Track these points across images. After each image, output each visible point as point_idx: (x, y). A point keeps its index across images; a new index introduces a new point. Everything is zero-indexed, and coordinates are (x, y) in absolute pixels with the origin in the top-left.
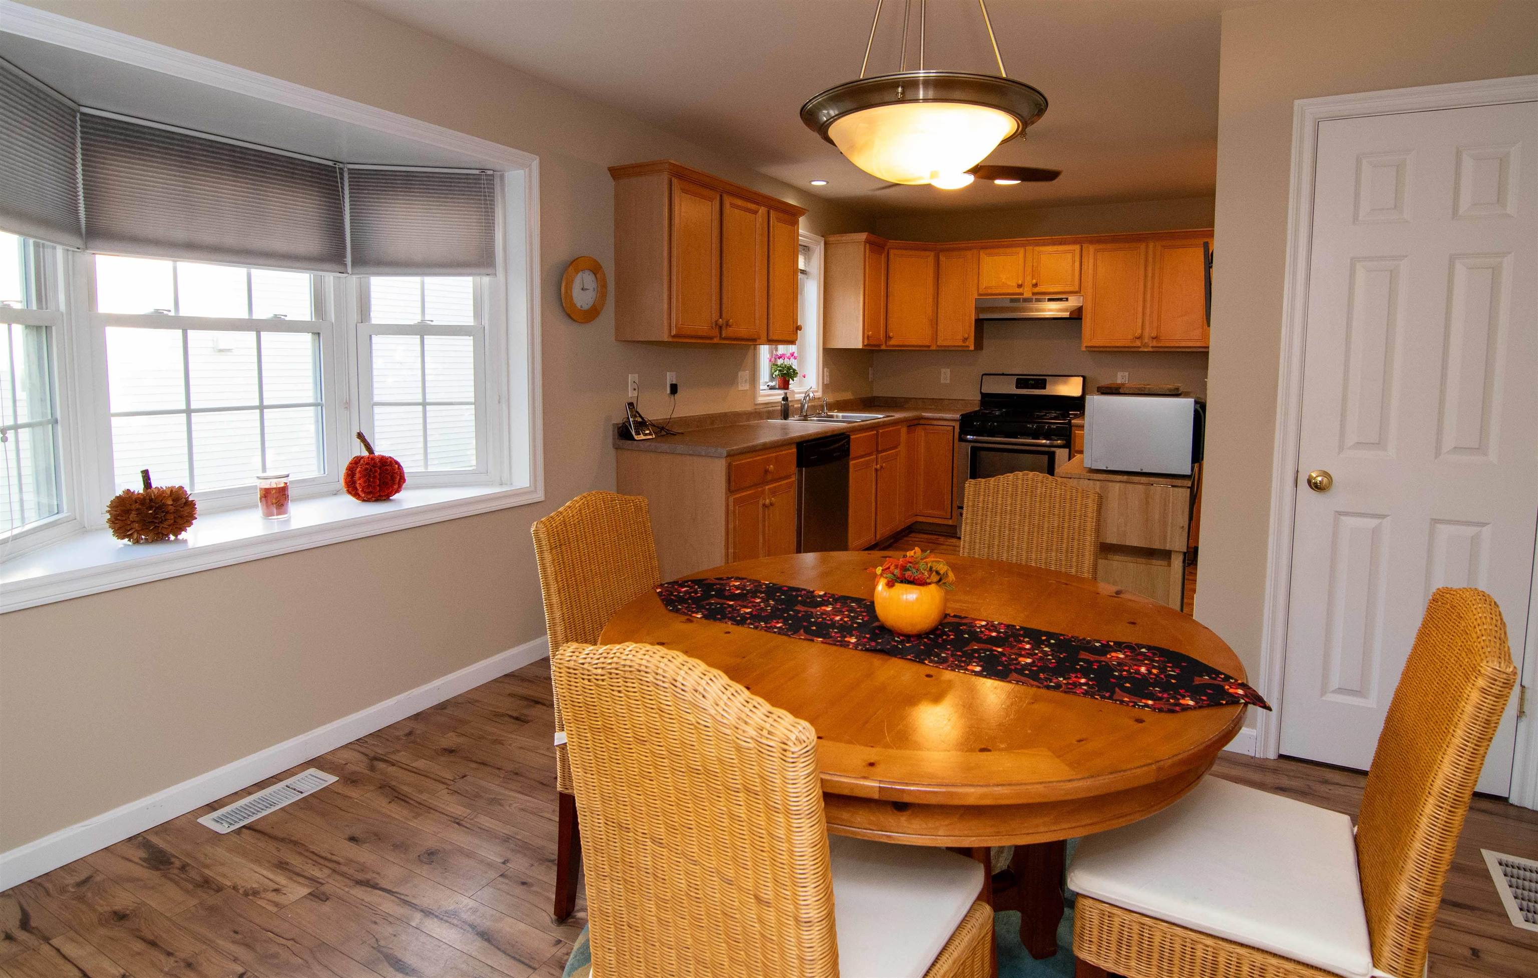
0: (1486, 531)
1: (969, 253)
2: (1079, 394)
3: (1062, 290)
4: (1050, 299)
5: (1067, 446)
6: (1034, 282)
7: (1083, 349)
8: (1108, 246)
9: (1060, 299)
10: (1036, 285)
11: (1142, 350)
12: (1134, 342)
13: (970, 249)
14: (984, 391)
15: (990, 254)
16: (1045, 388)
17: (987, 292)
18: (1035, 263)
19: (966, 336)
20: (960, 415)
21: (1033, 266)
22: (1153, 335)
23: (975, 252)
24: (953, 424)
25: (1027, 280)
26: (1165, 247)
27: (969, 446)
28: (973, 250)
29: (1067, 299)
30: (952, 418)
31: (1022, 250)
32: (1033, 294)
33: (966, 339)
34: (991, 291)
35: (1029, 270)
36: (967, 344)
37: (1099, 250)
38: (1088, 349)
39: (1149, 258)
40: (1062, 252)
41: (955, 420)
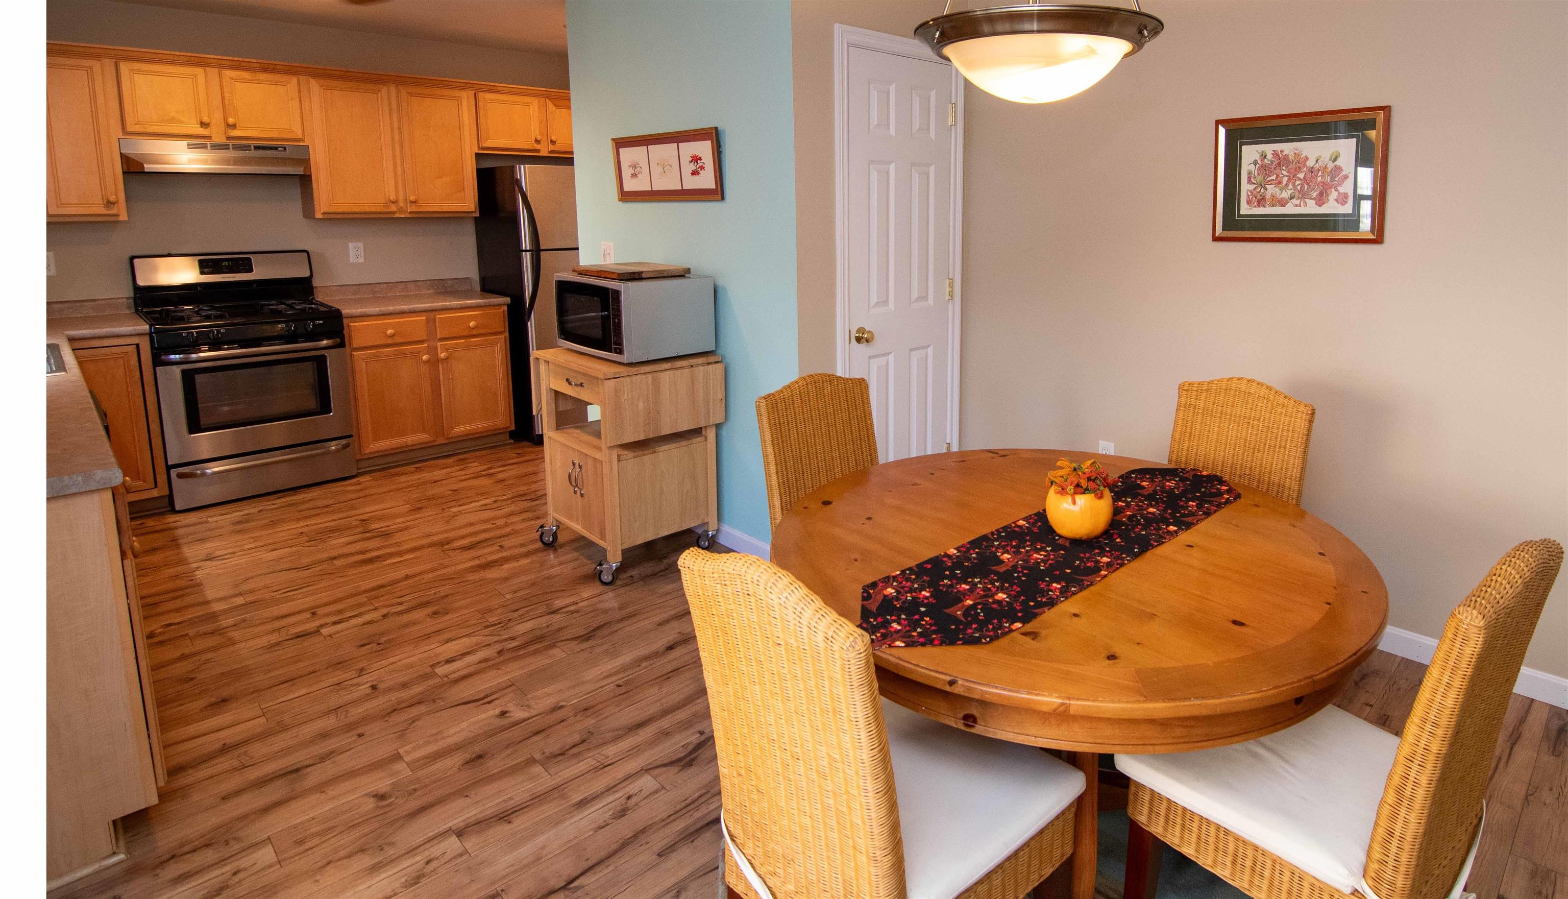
0: (930, 350)
1: (96, 65)
2: (307, 274)
3: (275, 135)
4: (257, 148)
5: (342, 345)
6: (231, 120)
7: (319, 215)
8: (338, 84)
9: (275, 148)
10: (234, 126)
11: (397, 215)
12: (389, 207)
13: (97, 56)
14: (141, 282)
15: (139, 70)
16: (251, 270)
17: (142, 130)
18: (226, 95)
19: (112, 198)
20: (148, 327)
21: (223, 98)
22: (411, 198)
23: (109, 64)
24: (136, 340)
25: (217, 118)
26: (411, 94)
27: (177, 371)
28: (104, 60)
29: (285, 149)
30: (133, 332)
31: (199, 71)
32: (228, 138)
33: (113, 203)
34: (151, 129)
35: (217, 101)
36: (114, 212)
37: (326, 88)
38: (325, 216)
39: (394, 106)
40: (271, 83)
41: (139, 335)
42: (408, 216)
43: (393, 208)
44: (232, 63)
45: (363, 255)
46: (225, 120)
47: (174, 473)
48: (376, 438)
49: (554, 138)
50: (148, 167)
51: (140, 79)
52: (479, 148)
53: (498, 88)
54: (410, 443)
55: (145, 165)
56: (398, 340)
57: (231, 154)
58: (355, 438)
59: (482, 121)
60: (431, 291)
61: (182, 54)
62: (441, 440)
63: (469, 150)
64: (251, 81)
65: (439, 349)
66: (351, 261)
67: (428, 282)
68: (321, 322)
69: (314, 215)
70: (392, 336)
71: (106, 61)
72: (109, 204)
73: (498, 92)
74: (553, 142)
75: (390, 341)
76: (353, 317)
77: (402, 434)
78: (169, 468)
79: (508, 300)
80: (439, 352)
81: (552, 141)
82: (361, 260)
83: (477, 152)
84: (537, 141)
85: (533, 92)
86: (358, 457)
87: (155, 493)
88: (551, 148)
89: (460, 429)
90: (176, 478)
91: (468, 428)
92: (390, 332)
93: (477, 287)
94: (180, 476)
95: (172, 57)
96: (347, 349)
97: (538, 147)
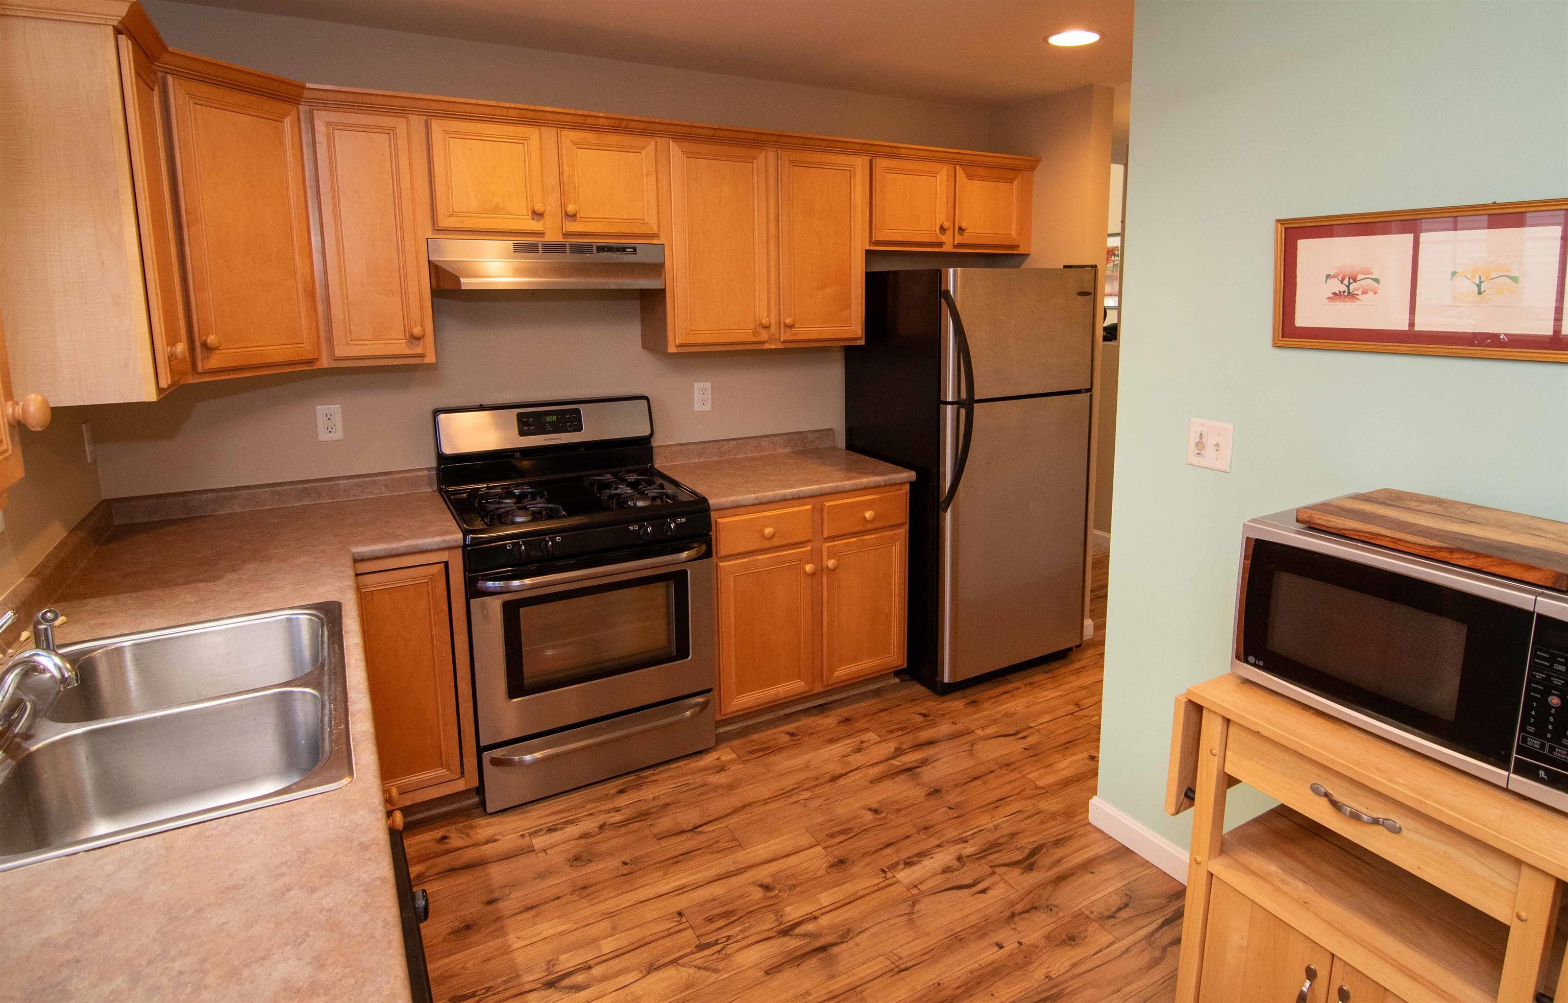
1: (400, 124)
2: (647, 432)
3: (624, 229)
4: (601, 249)
5: (708, 554)
6: (571, 208)
7: (672, 349)
8: (704, 148)
9: (622, 249)
10: (573, 217)
11: (767, 346)
12: (758, 334)
13: (402, 112)
14: (447, 450)
15: (458, 133)
16: (579, 428)
17: (458, 225)
18: (566, 168)
19: (417, 331)
20: (461, 536)
21: (561, 173)
22: (787, 321)
23: (416, 121)
24: (444, 556)
25: (551, 205)
26: (794, 163)
27: (495, 605)
28: (411, 116)
29: (635, 249)
30: (442, 545)
31: (533, 133)
32: (565, 235)
33: (418, 339)
34: (469, 224)
35: (553, 180)
36: (418, 350)
37: (690, 155)
38: (681, 350)
39: (772, 182)
40: (621, 149)
41: (449, 548)
42: (781, 346)
43: (764, 336)
44: (575, 119)
45: (710, 401)
46: (563, 207)
47: (487, 756)
48: (739, 692)
49: (964, 225)
50: (467, 283)
51: (456, 146)
52: (871, 242)
53: (903, 151)
54: (782, 695)
55: (462, 280)
56: (776, 542)
57: (568, 258)
58: (715, 693)
59: (877, 200)
60: (788, 450)
61: (512, 105)
62: (818, 688)
63: (860, 245)
64: (599, 147)
65: (825, 554)
66: (696, 410)
67: (785, 437)
68: (684, 520)
69: (666, 348)
70: (772, 537)
71: (413, 118)
72: (415, 339)
73: (899, 157)
74: (961, 230)
75: (766, 545)
76: (720, 509)
77: (772, 682)
78: (480, 750)
79: (910, 475)
80: (825, 557)
81: (960, 228)
82: (708, 407)
83: (868, 248)
84: (943, 229)
85: (943, 155)
86: (719, 717)
87: (461, 786)
88: (958, 239)
89: (843, 672)
90: (490, 765)
91: (854, 669)
92: (768, 531)
93: (841, 442)
94: (495, 762)
95: (498, 111)
96: (714, 559)
97: (943, 238)
